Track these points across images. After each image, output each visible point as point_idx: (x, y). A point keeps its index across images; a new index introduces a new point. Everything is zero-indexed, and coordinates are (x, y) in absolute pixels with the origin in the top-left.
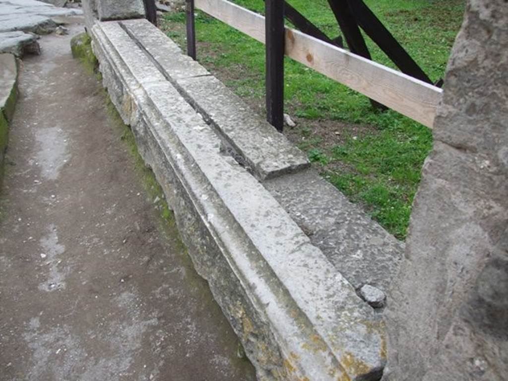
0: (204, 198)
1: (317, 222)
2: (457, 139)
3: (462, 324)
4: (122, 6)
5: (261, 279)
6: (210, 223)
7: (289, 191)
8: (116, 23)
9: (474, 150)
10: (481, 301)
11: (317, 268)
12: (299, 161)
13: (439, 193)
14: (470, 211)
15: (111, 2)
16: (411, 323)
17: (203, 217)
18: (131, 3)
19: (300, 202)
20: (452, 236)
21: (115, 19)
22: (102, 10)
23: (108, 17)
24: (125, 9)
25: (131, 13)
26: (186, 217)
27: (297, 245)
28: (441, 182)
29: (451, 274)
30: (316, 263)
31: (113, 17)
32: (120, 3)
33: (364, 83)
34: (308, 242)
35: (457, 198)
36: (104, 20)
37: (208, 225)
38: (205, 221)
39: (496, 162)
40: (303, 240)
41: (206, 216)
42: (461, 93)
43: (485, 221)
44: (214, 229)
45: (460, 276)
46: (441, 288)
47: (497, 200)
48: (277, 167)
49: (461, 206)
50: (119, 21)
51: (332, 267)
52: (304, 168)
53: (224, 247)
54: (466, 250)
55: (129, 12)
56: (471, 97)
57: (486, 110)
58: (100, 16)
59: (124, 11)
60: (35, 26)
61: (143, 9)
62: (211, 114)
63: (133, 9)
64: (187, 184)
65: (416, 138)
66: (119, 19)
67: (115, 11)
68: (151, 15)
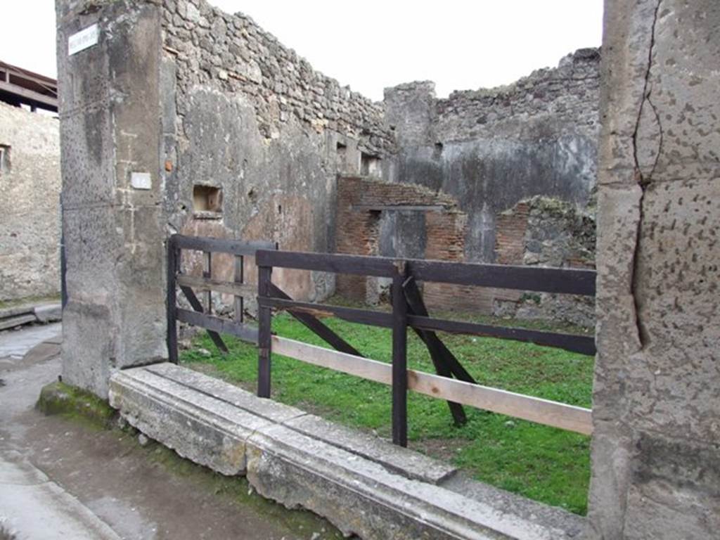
0: (408, 505)
2: (604, 417)
3: (633, 486)
4: (145, 352)
6: (426, 520)
9: (611, 420)
10: (636, 473)
12: (450, 469)
13: (602, 441)
14: (617, 443)
16: (606, 511)
17: (416, 518)
18: (155, 347)
20: (612, 457)
24: (149, 355)
25: (154, 358)
26: (389, 528)
28: (602, 435)
29: (617, 473)
33: (489, 403)
35: (610, 440)
36: (125, 368)
37: (425, 522)
38: (420, 520)
39: (621, 422)
41: (420, 517)
42: (601, 400)
43: (624, 445)
44: (433, 523)
45: (622, 472)
46: (615, 483)
47: (626, 435)
49: (613, 442)
52: (454, 473)
53: (448, 530)
54: (621, 459)
55: (152, 356)
56: (606, 401)
57: (612, 405)
59: (148, 357)
61: (167, 352)
62: (348, 446)
63: (156, 353)
64: (381, 500)
65: (503, 442)
66: (142, 365)
67: (138, 357)
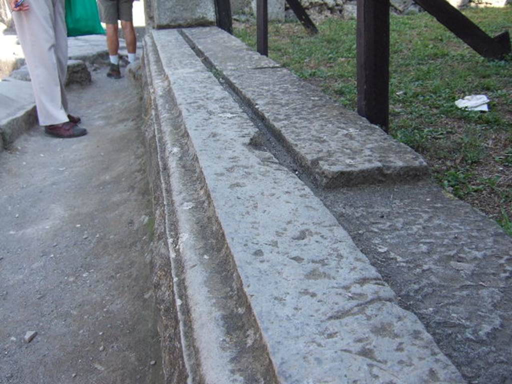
0: (186, 206)
1: (425, 267)
4: (185, 10)
5: (237, 376)
6: (177, 251)
7: (370, 210)
8: (175, 31)
11: (401, 362)
15: (171, 3)
18: (197, 5)
19: (393, 229)
21: (174, 27)
22: (159, 15)
23: (165, 23)
24: (189, 14)
25: (196, 20)
27: (355, 302)
30: (399, 349)
31: (173, 24)
32: (182, 6)
34: (390, 300)
36: (161, 27)
40: (376, 293)
48: (350, 166)
50: (180, 29)
51: (446, 366)
55: (194, 17)
58: (157, 22)
59: (188, 16)
60: (94, 56)
61: (214, 14)
62: (258, 102)
63: (199, 13)
66: (179, 26)
67: (174, 15)
68: (224, 22)
